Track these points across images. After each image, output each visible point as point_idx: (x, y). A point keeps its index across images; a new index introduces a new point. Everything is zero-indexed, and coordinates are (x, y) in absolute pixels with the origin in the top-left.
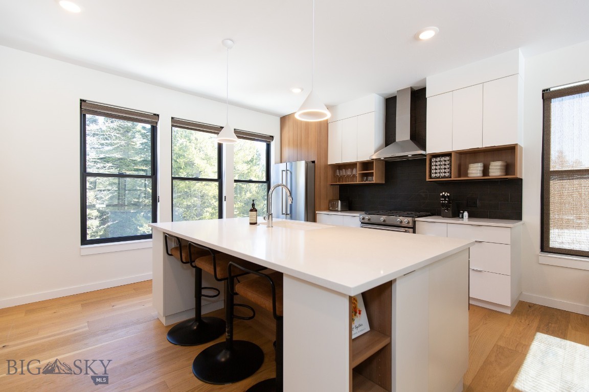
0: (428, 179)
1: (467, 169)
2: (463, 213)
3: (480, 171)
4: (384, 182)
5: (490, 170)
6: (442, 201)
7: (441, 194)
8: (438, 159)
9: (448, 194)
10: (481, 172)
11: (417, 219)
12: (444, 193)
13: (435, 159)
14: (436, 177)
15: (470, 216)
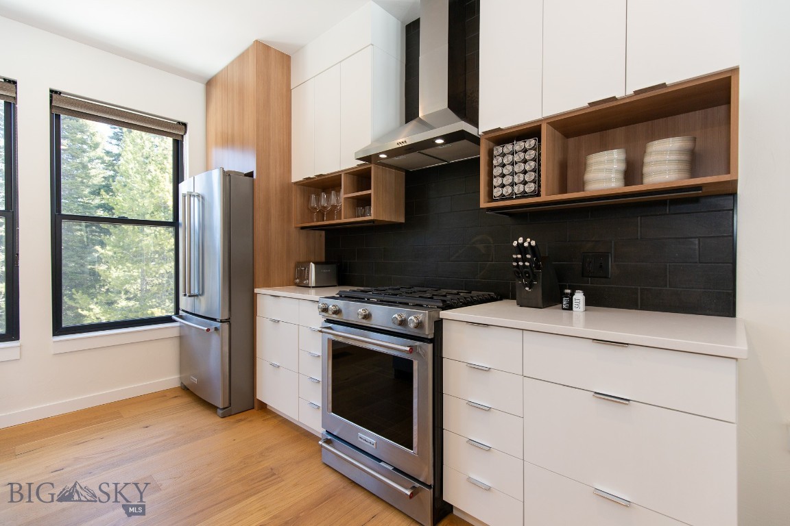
0: (484, 204)
1: (582, 168)
2: (572, 294)
3: (617, 171)
4: (402, 220)
5: (646, 170)
6: (517, 260)
7: (515, 243)
8: (509, 148)
9: (533, 243)
10: (621, 176)
11: (444, 314)
12: (521, 240)
13: (500, 149)
14: (503, 197)
15: (590, 302)
